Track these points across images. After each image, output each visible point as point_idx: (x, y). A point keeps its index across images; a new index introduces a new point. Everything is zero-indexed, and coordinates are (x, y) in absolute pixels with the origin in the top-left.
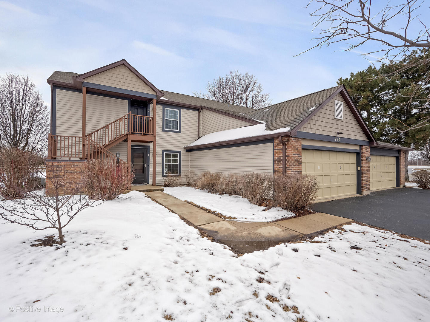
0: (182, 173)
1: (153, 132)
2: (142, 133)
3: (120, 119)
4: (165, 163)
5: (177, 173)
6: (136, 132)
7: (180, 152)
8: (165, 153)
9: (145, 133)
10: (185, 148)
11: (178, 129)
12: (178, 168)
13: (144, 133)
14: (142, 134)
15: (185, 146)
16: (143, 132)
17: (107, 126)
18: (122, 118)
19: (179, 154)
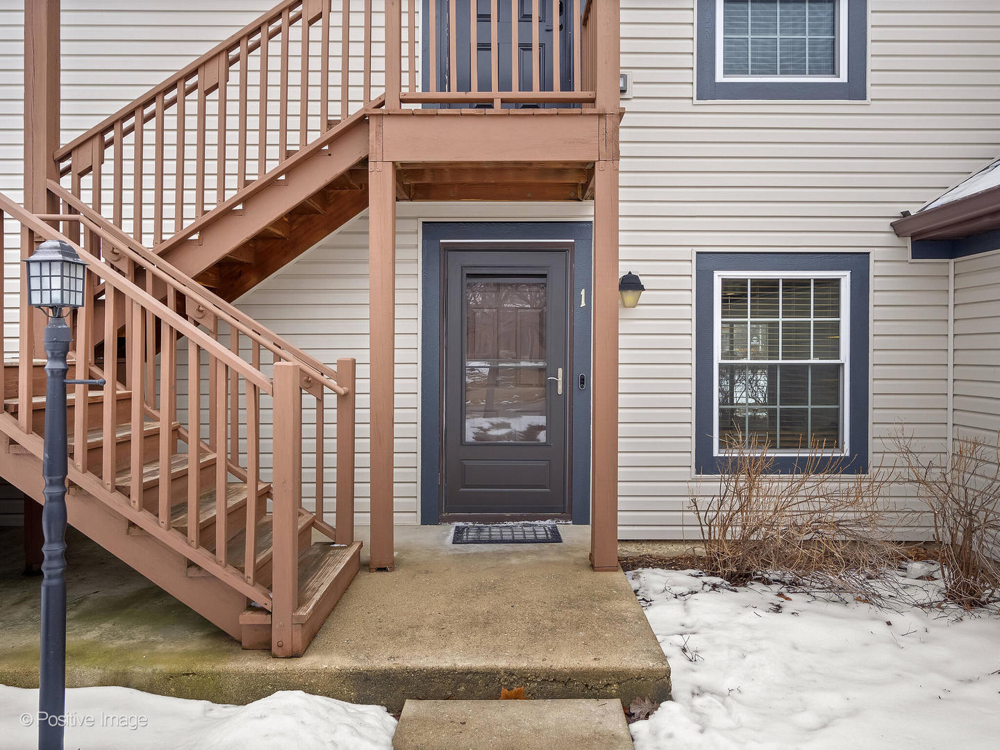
0: (873, 445)
1: (590, 81)
2: (493, 95)
4: (717, 359)
5: (833, 440)
6: (462, 95)
7: (858, 263)
8: (718, 277)
9: (515, 93)
10: (901, 225)
11: (833, 71)
12: (836, 398)
13: (506, 95)
14: (488, 104)
15: (904, 207)
19: (845, 278)
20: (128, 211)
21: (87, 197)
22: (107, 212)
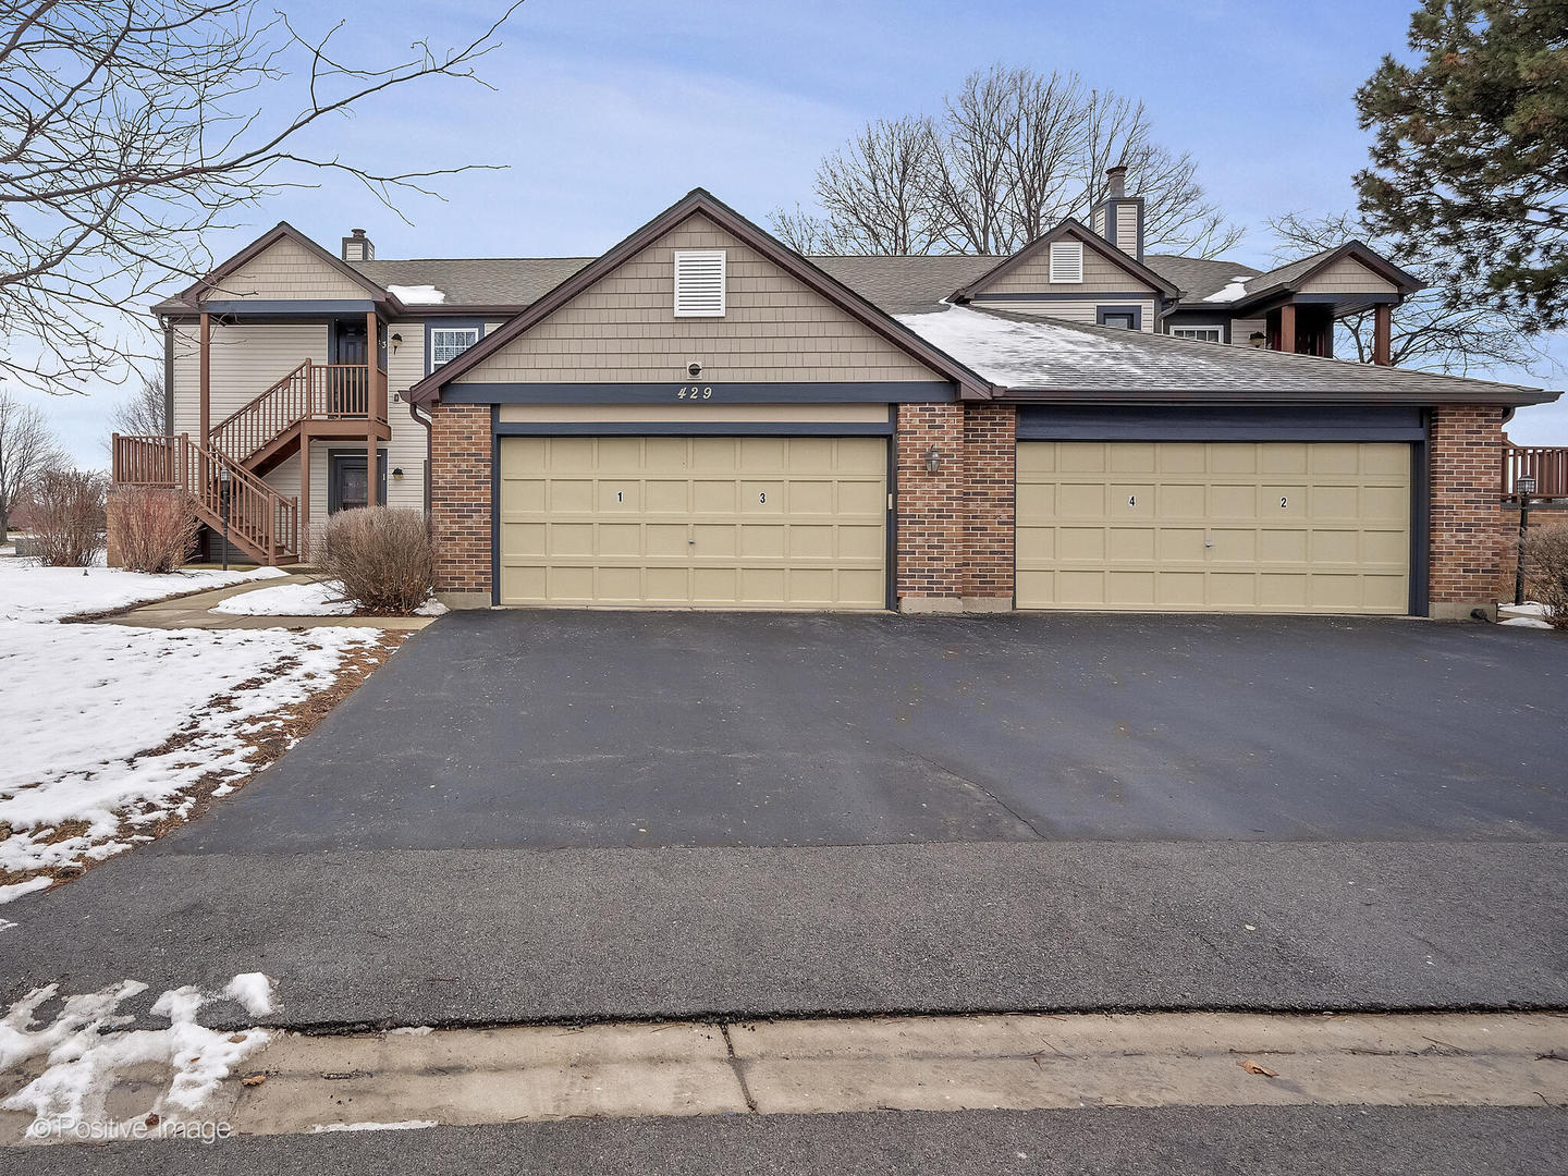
1: (368, 409)
2: (340, 414)
3: (285, 382)
16: (342, 411)
17: (255, 405)
18: (289, 377)
20: (230, 449)
21: (218, 444)
22: (224, 450)
